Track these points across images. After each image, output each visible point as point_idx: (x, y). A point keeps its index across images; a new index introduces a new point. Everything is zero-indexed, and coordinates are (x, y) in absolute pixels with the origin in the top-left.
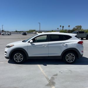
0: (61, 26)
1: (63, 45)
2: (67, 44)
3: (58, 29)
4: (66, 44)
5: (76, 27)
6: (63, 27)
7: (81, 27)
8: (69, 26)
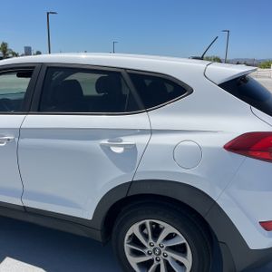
1: (107, 149)
2: (134, 147)
4: (128, 140)
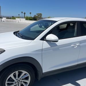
0: (22, 13)
3: (19, 15)
5: (37, 14)
6: (25, 14)
7: (41, 14)
8: (30, 13)
